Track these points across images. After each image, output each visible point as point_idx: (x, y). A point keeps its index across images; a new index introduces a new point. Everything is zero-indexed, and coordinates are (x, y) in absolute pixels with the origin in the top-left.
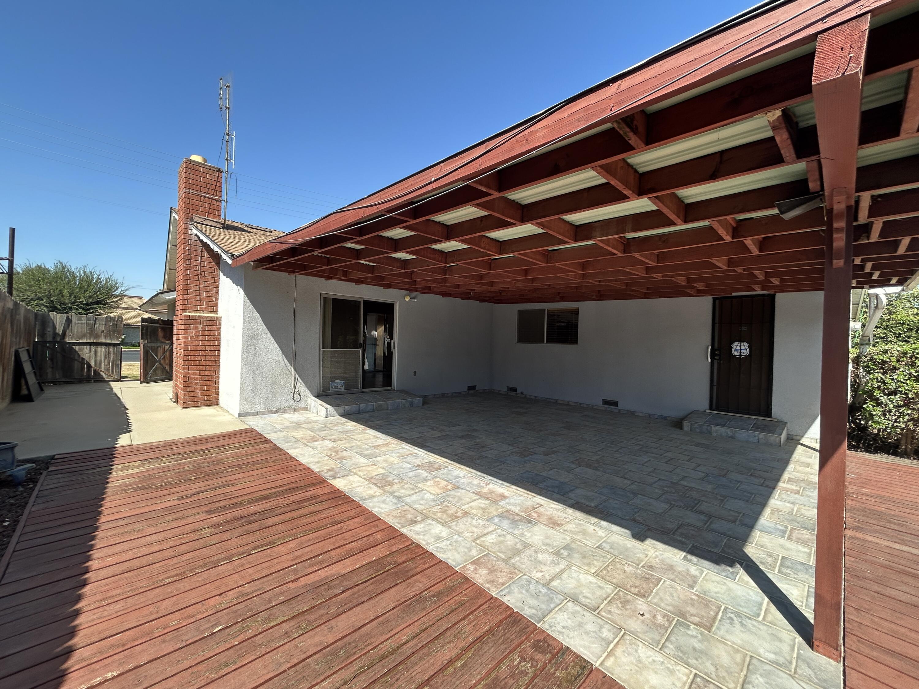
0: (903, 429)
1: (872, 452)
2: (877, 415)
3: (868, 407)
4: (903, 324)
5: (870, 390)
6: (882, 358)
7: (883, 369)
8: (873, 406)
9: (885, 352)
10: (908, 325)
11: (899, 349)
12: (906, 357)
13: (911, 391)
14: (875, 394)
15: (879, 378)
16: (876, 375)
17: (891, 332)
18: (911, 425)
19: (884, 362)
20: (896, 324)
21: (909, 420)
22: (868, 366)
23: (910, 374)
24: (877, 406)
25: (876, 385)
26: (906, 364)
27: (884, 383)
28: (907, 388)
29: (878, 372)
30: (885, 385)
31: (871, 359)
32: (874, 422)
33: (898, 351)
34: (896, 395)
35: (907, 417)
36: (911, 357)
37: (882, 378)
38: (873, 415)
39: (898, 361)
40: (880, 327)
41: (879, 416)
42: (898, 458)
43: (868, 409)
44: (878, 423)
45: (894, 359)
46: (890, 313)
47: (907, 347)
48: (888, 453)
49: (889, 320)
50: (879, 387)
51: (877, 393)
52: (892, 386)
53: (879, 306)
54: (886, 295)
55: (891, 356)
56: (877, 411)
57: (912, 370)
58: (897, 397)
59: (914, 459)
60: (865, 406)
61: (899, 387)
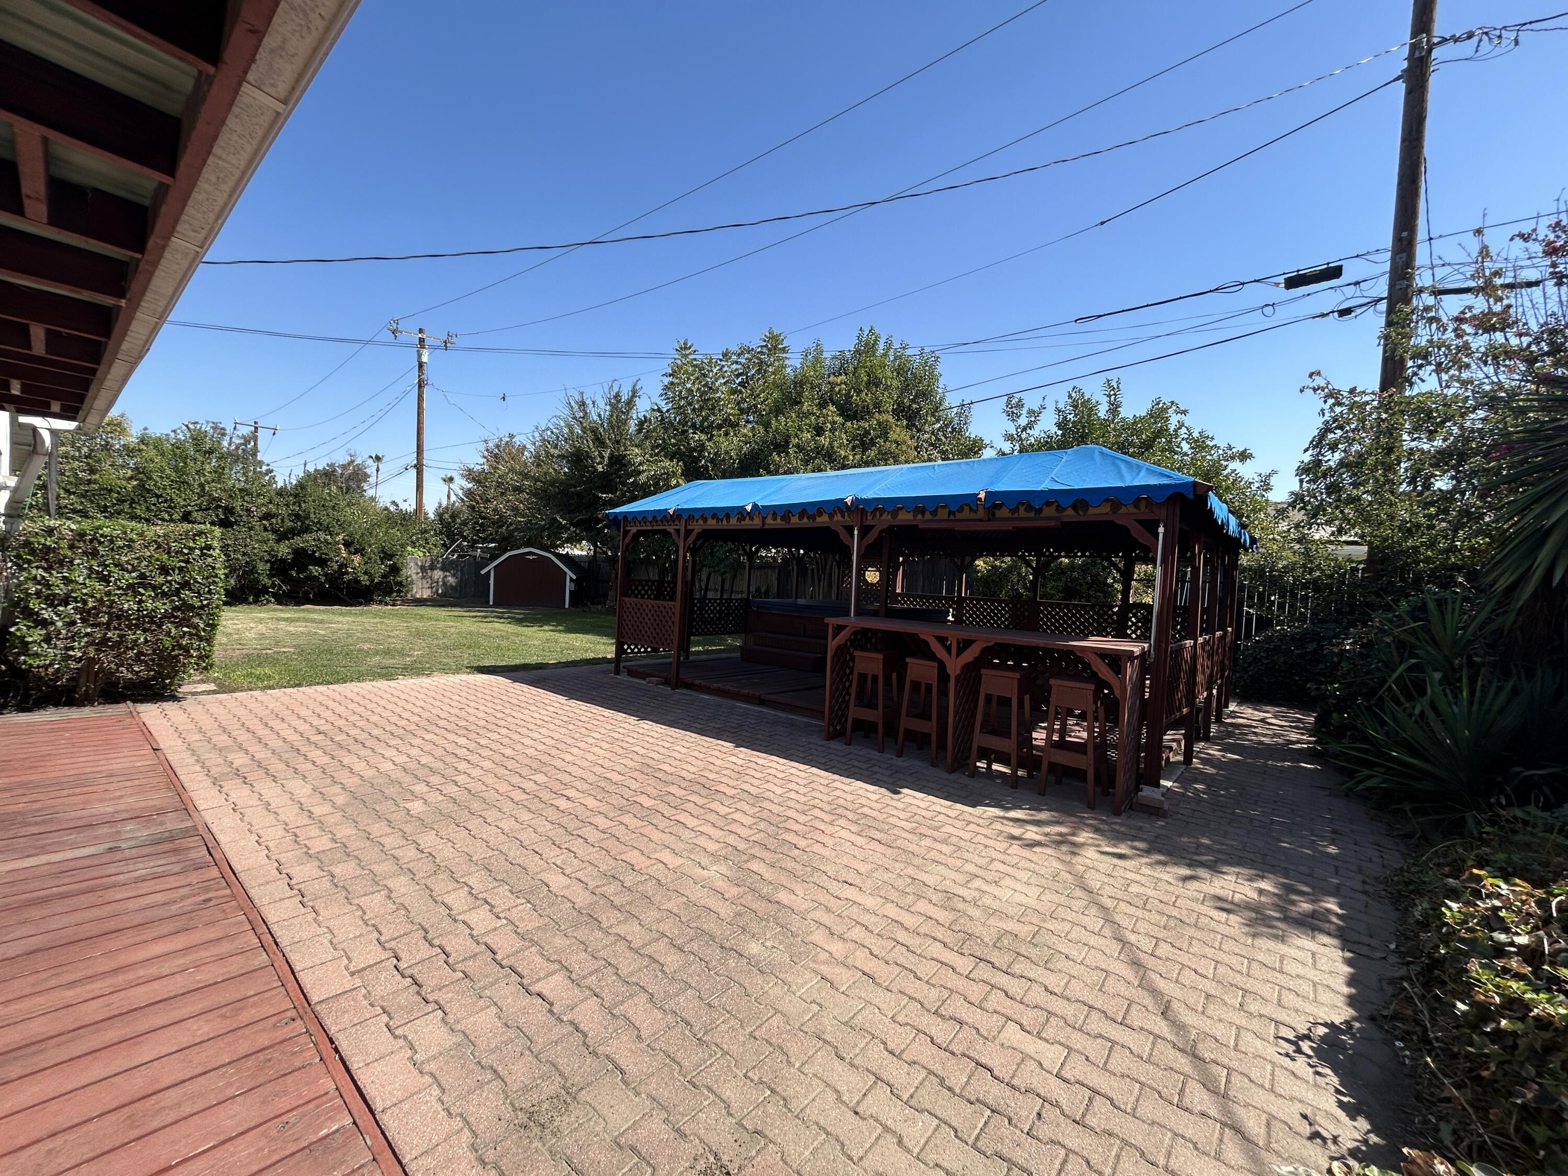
0: (80, 659)
1: (29, 710)
2: (35, 642)
3: (18, 630)
4: (111, 491)
5: (21, 599)
6: (43, 541)
7: (47, 560)
8: (29, 628)
9: (50, 531)
10: (118, 493)
11: (73, 527)
12: (85, 542)
13: (92, 597)
14: (31, 606)
15: (39, 577)
16: (34, 572)
17: (92, 502)
18: (92, 652)
19: (48, 549)
20: (101, 489)
21: (89, 644)
22: (18, 557)
23: (90, 568)
24: (35, 627)
25: (33, 590)
26: (85, 553)
27: (48, 586)
28: (85, 591)
29: (37, 567)
30: (49, 589)
31: (27, 544)
32: (29, 655)
33: (72, 530)
34: (67, 604)
35: (86, 639)
36: (91, 541)
37: (43, 577)
38: (28, 643)
39: (72, 547)
40: (74, 493)
41: (39, 644)
42: (74, 709)
43: (18, 634)
44: (37, 655)
45: (64, 544)
46: (92, 471)
47: (86, 525)
48: (57, 704)
49: (89, 482)
50: (38, 594)
51: (34, 605)
52: (60, 590)
53: (39, 449)
54: (53, 432)
55: (60, 539)
56: (37, 634)
57: (93, 562)
58: (69, 607)
59: (100, 704)
60: (12, 629)
61: (72, 591)
